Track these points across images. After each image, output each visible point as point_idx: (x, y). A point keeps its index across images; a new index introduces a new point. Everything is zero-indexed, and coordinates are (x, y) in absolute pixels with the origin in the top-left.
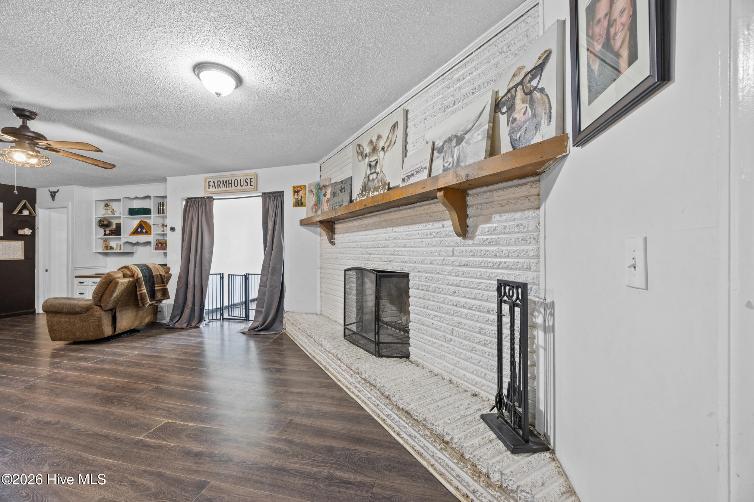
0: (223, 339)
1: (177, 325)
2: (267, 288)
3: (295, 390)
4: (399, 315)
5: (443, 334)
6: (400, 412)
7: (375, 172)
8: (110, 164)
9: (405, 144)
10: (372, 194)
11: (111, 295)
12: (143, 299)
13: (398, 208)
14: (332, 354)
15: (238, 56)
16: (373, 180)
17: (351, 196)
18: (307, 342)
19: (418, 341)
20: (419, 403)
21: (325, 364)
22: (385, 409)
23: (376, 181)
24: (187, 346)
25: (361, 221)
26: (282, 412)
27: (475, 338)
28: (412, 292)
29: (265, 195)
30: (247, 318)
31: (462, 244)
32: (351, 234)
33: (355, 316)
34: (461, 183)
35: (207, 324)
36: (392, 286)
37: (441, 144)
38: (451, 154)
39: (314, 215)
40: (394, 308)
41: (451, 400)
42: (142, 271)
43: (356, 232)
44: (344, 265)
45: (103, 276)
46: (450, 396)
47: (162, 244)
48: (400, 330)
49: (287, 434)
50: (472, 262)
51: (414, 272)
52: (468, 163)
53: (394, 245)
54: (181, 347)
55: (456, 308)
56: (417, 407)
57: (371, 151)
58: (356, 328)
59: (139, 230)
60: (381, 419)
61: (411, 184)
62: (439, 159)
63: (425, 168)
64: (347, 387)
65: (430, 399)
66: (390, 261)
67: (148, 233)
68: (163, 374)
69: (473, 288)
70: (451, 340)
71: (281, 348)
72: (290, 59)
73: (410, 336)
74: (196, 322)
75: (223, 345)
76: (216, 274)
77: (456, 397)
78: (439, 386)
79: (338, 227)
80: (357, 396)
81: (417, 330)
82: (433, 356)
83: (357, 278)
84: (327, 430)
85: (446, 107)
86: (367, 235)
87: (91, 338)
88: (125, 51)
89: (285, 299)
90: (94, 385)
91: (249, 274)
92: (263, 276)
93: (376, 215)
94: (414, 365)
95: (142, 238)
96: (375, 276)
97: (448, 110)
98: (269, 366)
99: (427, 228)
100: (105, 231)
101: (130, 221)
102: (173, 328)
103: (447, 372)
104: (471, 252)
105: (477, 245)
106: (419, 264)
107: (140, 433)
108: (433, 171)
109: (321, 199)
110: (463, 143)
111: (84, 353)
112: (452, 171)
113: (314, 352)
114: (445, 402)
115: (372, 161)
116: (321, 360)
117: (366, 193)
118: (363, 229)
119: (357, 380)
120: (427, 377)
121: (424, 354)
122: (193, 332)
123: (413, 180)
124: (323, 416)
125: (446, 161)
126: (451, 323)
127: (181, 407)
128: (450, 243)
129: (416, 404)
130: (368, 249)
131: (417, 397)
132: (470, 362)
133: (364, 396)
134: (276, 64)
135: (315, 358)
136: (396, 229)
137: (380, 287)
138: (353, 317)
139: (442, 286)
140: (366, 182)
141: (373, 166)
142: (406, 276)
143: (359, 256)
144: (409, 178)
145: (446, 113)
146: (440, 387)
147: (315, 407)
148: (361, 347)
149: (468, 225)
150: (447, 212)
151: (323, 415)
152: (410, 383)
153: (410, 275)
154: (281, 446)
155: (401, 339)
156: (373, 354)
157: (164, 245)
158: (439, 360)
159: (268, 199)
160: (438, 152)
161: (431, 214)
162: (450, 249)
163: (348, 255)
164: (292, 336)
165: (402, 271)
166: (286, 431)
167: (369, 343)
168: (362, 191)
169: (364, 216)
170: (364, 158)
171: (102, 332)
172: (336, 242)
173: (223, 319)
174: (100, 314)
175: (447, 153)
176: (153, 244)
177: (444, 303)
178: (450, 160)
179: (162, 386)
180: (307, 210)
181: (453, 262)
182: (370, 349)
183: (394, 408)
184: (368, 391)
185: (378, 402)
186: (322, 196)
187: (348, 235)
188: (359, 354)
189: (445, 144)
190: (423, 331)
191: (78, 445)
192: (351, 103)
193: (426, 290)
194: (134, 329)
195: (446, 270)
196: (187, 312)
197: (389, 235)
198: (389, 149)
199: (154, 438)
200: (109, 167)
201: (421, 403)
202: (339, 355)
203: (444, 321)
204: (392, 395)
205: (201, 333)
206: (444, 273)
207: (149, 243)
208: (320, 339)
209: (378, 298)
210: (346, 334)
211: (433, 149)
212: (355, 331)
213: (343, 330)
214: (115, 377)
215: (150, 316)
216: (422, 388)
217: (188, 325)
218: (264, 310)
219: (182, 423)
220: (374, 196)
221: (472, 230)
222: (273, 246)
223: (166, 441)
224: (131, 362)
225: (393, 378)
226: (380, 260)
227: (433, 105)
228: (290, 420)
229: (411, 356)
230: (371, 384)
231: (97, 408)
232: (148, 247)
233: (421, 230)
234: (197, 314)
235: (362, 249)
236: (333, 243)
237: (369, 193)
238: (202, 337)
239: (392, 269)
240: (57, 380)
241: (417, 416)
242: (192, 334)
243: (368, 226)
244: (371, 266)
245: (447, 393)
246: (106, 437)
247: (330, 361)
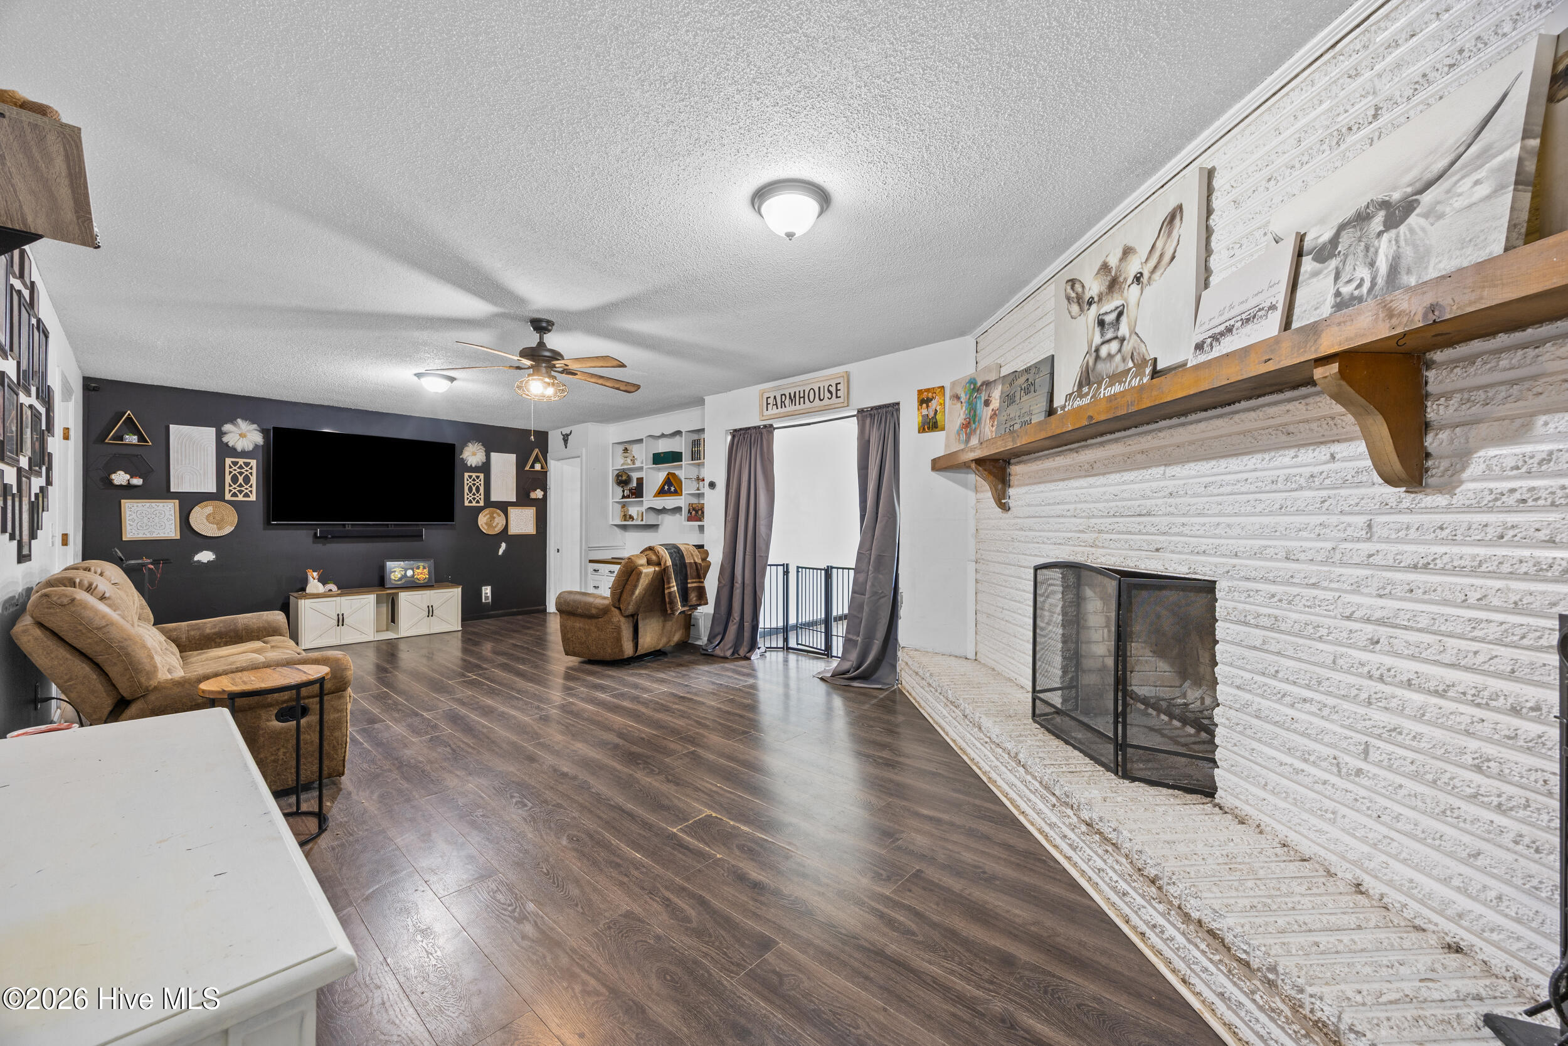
0: (787, 686)
1: (718, 652)
2: (867, 596)
3: (925, 812)
4: (1178, 684)
5: (1331, 752)
6: (1191, 927)
7: (1116, 338)
8: (634, 385)
9: (1204, 255)
10: (1106, 392)
11: (633, 593)
12: (672, 603)
13: (1183, 419)
14: (1004, 750)
15: (824, 156)
16: (1110, 356)
17: (1051, 401)
18: (947, 715)
19: (1243, 757)
20: (1252, 920)
21: (987, 768)
22: (1144, 907)
23: (1118, 358)
24: (734, 689)
25: (1075, 455)
26: (899, 848)
27: (1456, 782)
28: (1222, 629)
29: (864, 415)
30: (827, 652)
31: (1404, 505)
32: (1048, 485)
33: (1060, 673)
34: (1405, 334)
35: (762, 655)
36: (1164, 612)
37: (1327, 236)
38: (1366, 256)
39: (962, 446)
40: (1163, 665)
41: (1363, 939)
42: (671, 555)
43: (1063, 480)
44: (1031, 555)
45: (622, 561)
46: (1359, 927)
47: (697, 512)
48: (1185, 722)
49: (912, 898)
50: (1446, 559)
51: (1232, 578)
52: (1432, 273)
53: (1169, 509)
54: (725, 690)
55: (1381, 687)
56: (1247, 927)
57: (1104, 288)
58: (1061, 700)
59: (666, 487)
60: (1134, 928)
61: (1227, 355)
62: (1321, 276)
63: (1273, 307)
64: (1041, 831)
65: (1287, 919)
66: (1157, 550)
67: (677, 493)
68: (701, 731)
69: (1451, 635)
70: (1359, 772)
71: (893, 719)
72: (922, 131)
73: (1217, 741)
74: (746, 649)
75: (787, 696)
76: (777, 565)
77: (1383, 936)
78: (1315, 890)
79: (1017, 470)
80: (1069, 859)
81: (1240, 728)
82: (1295, 805)
83: (1066, 588)
84: (997, 914)
85: (1344, 130)
86: (1091, 486)
87: (608, 658)
88: (658, 200)
89: (900, 622)
90: (614, 730)
91: (832, 568)
92: (859, 572)
93: (1116, 440)
94: (1229, 817)
95: (670, 502)
96: (1115, 583)
97: (1351, 139)
98: (871, 752)
99: (1272, 465)
100: (623, 491)
101: (653, 473)
102: (712, 655)
103: (1344, 858)
104: (1441, 528)
105: (1468, 509)
106: (1245, 558)
107: (674, 823)
108: (1297, 311)
109: (978, 412)
110: (1413, 219)
111: (601, 679)
112: (1371, 303)
113: (962, 738)
114: (1340, 941)
115: (1106, 313)
116: (977, 759)
117: (1090, 389)
118: (1083, 473)
119: (1067, 821)
120: (1274, 858)
121: (1262, 794)
122: (742, 667)
123: (1229, 345)
124: (986, 880)
125: (1344, 277)
126: (1359, 727)
127: (729, 795)
128: (1357, 504)
129: (1242, 921)
130: (1093, 521)
131: (1247, 902)
132: (1437, 849)
133: (1087, 864)
134: (893, 150)
135: (965, 753)
136: (1175, 470)
137: (1129, 610)
138: (1053, 674)
139: (1328, 621)
140: (1091, 363)
141: (1109, 324)
142: (1209, 588)
143: (1069, 535)
144: (1218, 340)
145: (1343, 147)
146: (1320, 895)
147: (968, 857)
148: (1075, 747)
149: (1430, 450)
150: (1350, 418)
151: (988, 880)
152: (1221, 861)
153: (1218, 586)
154: (902, 919)
155: (1185, 745)
156: (1108, 768)
157: (700, 512)
158: (1314, 821)
159: (868, 421)
160: (1315, 259)
161: (1291, 428)
162: (1361, 520)
163: (1042, 534)
164: (915, 699)
165: (1194, 576)
166: (910, 891)
167: (1097, 740)
168: (1080, 386)
169: (1083, 443)
170: (1086, 307)
171: (621, 651)
172: (1012, 503)
173: (788, 648)
174: (619, 621)
175: (1351, 257)
176: (685, 511)
177: (1334, 665)
178: (1364, 273)
179: (700, 751)
180: (947, 438)
181: (1370, 556)
182: (1102, 755)
183: (1173, 912)
184: (1096, 853)
185: (1123, 885)
186: (980, 405)
187: (1042, 487)
188: (1071, 761)
189: (1343, 233)
190: (1259, 735)
191: (599, 817)
192: (1054, 188)
193: (1271, 629)
194: (659, 651)
195: (1343, 579)
196: (732, 629)
197: (1154, 485)
198: (1156, 276)
199: (692, 837)
200: (632, 389)
201: (1259, 921)
202: (1021, 756)
203: (1335, 717)
204: (1166, 880)
205: (754, 670)
206: (1334, 585)
207: (678, 510)
208: (978, 715)
209: (1122, 638)
210: (1037, 712)
211: (1300, 254)
212: (1059, 706)
213: (1030, 700)
214: (637, 723)
215: (681, 632)
216: (1258, 882)
217: (733, 654)
218: (859, 639)
219: (732, 823)
220: (1114, 395)
221: (1445, 464)
222: (877, 513)
223: (709, 846)
224: (658, 703)
225: (1168, 837)
226: (1127, 546)
227: (1297, 136)
228: (918, 871)
229: (1220, 793)
230: (1107, 840)
231: (619, 767)
232: (678, 516)
233: (1255, 470)
234: (747, 634)
235: (1078, 521)
236: (1005, 507)
237: (1099, 387)
238: (755, 677)
239: (1162, 568)
240: (571, 713)
241: (1245, 951)
242: (740, 669)
243: (1095, 466)
244: (1103, 560)
245: (1343, 916)
246: (631, 816)
247: (998, 764)
